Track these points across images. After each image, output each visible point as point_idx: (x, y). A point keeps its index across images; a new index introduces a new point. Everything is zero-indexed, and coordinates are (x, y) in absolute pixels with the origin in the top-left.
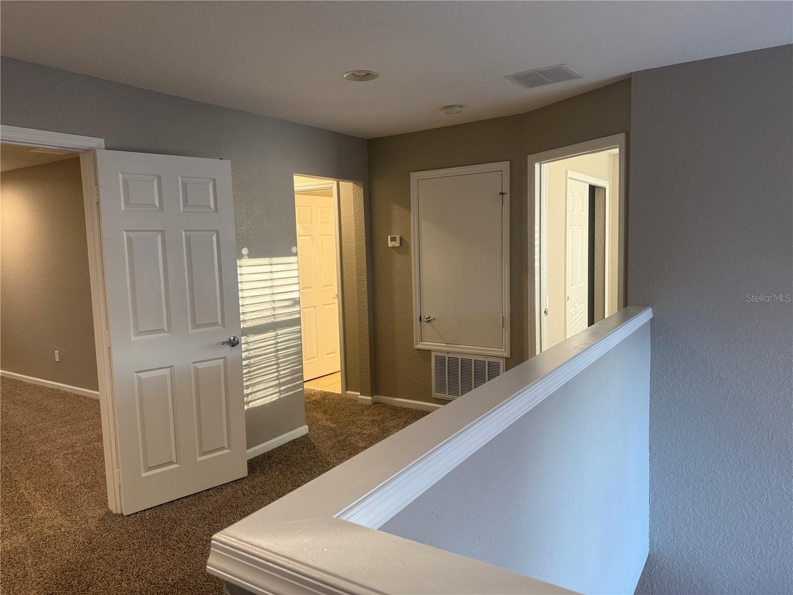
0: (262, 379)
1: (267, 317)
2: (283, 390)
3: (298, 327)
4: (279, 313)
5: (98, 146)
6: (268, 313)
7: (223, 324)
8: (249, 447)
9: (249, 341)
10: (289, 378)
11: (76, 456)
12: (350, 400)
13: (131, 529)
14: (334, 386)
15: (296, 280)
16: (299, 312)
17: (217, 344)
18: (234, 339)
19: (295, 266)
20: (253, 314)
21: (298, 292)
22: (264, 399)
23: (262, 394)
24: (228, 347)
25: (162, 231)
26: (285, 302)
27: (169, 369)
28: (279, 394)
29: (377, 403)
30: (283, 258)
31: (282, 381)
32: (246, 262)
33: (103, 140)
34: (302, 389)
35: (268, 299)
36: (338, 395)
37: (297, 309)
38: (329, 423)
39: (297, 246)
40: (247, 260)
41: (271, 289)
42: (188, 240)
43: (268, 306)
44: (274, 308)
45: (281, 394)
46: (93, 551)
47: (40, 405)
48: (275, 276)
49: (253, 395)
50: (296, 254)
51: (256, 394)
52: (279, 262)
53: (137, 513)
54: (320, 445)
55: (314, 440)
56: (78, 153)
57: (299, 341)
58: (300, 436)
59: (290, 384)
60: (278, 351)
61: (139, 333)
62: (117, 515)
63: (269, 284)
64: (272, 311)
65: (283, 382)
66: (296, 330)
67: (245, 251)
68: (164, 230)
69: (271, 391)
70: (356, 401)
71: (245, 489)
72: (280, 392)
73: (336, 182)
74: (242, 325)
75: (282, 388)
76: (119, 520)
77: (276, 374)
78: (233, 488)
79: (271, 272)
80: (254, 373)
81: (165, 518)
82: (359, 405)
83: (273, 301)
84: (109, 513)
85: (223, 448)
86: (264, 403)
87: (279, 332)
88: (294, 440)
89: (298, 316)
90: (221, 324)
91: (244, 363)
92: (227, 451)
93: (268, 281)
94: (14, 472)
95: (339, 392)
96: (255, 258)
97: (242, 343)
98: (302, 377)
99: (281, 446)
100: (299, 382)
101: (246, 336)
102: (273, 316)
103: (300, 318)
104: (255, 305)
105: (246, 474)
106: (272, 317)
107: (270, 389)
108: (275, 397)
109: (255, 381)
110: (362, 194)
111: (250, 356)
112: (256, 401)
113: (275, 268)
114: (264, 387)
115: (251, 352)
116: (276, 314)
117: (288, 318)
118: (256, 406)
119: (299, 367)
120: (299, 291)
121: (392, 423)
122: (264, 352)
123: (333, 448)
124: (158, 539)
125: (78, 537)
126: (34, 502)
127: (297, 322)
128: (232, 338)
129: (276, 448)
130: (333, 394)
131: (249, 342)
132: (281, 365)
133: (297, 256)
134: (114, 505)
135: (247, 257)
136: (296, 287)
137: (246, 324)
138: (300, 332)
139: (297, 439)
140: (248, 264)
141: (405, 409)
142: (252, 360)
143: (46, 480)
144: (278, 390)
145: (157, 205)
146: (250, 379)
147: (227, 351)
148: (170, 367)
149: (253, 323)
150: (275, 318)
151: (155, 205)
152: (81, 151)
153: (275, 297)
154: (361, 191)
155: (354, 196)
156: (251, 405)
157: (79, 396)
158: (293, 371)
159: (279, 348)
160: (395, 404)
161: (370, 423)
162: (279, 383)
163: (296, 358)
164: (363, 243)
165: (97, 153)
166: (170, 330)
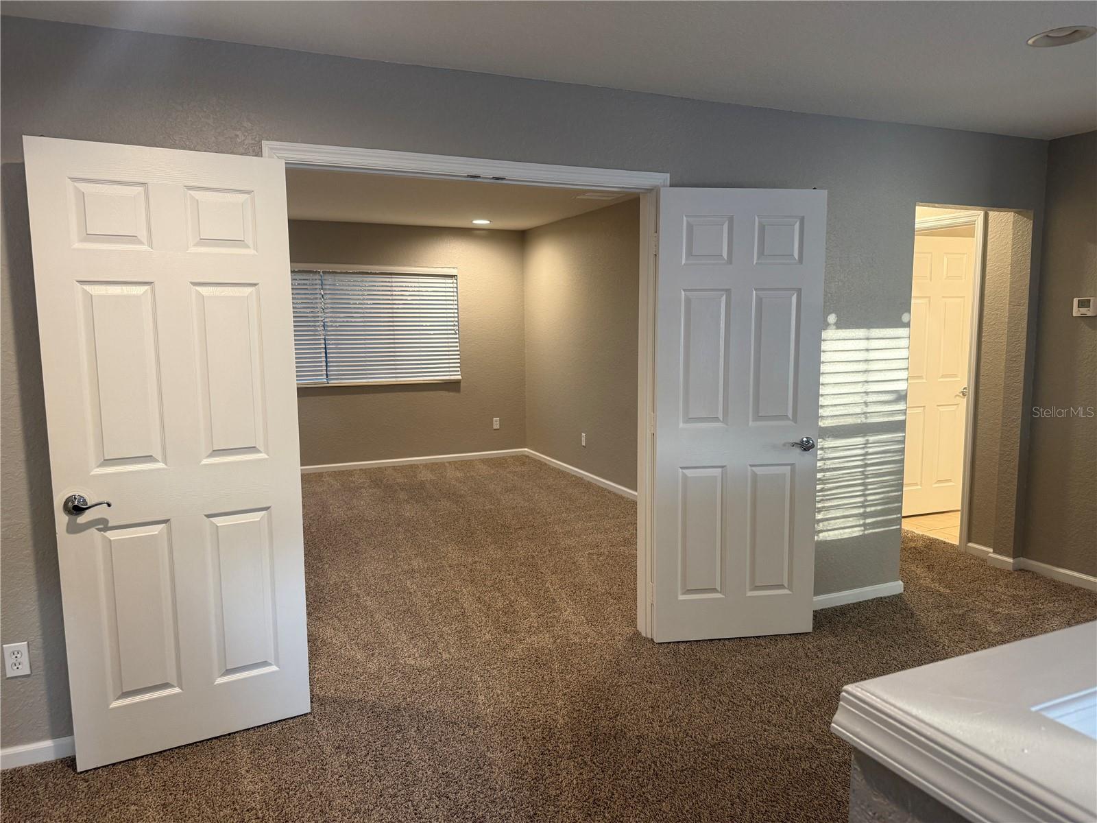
0: (840, 503)
1: (854, 414)
2: (869, 523)
3: (901, 435)
4: (873, 410)
5: (662, 184)
6: (858, 410)
7: (795, 419)
8: (816, 593)
9: (826, 446)
10: (879, 508)
11: (601, 558)
12: (975, 558)
13: (663, 661)
14: (949, 531)
15: (904, 364)
16: (904, 412)
17: (784, 445)
18: (808, 441)
19: (904, 343)
20: (835, 408)
21: (906, 382)
22: (841, 531)
23: (839, 523)
24: (798, 451)
25: (728, 291)
26: (884, 395)
27: (720, 470)
28: (862, 528)
29: (1023, 570)
30: (888, 330)
31: (868, 510)
32: (831, 334)
33: (669, 175)
34: (898, 527)
35: (859, 388)
36: (953, 546)
37: (901, 406)
38: (937, 585)
39: (910, 313)
40: (834, 331)
41: (865, 375)
42: (760, 301)
43: (858, 399)
44: (866, 404)
45: (865, 529)
46: (621, 674)
47: (564, 493)
48: (872, 355)
49: (826, 523)
50: (907, 325)
51: (830, 522)
52: (880, 336)
53: (670, 643)
54: (922, 615)
55: (912, 605)
56: (639, 194)
57: (901, 455)
58: (889, 595)
59: (880, 516)
60: (866, 465)
61: (689, 420)
62: (645, 639)
63: (862, 367)
64: (863, 407)
65: (871, 512)
66: (897, 439)
67: (832, 318)
68: (730, 289)
69: (851, 522)
70: (985, 561)
71: (809, 649)
72: (864, 525)
73: (982, 213)
74: (821, 424)
75: (869, 521)
76: (649, 645)
77: (861, 499)
78: (791, 643)
79: (867, 350)
80: (828, 493)
81: (703, 658)
82: (991, 568)
83: (867, 393)
84: (638, 634)
85: (781, 587)
86: (840, 537)
87: (871, 439)
88: (881, 598)
89: (901, 418)
90: (791, 418)
91: (819, 475)
92: (786, 592)
93: (861, 363)
94: (540, 562)
95: (957, 543)
96: (846, 328)
97: (819, 447)
98: (900, 509)
99: (860, 602)
100: (895, 516)
101: (823, 438)
102: (863, 414)
103: (904, 422)
104: (839, 396)
105: (810, 629)
106: (863, 416)
107: (851, 519)
108: (857, 532)
109: (830, 504)
110: (1030, 231)
111: (826, 467)
112: (830, 533)
113: (874, 344)
114: (842, 514)
115: (828, 462)
116: (869, 411)
117: (886, 419)
118: (828, 539)
119: (897, 494)
120: (907, 379)
121: (1050, 607)
122: (846, 465)
123: (943, 623)
124: (695, 682)
125: (605, 653)
126: (560, 601)
127: (900, 426)
128: (805, 439)
129: (853, 604)
130: (945, 543)
131: (826, 448)
132: (870, 487)
133: (909, 327)
134: (644, 627)
135: (834, 327)
136: (904, 374)
137: (824, 421)
138: (903, 442)
139: (885, 598)
140: (834, 337)
141: (1076, 589)
142: (828, 474)
143: (572, 579)
144: (861, 522)
145: (725, 255)
146: (822, 500)
147: (796, 455)
148: (722, 467)
149: (834, 421)
150: (866, 418)
151: (722, 256)
152: (642, 191)
153: (869, 387)
154: (1027, 225)
155: (1014, 234)
156: (822, 536)
157: (603, 490)
158: (888, 498)
159: (869, 462)
160: (1057, 578)
161: (1010, 599)
162: (865, 512)
163: (893, 480)
164: (1024, 310)
165: (661, 191)
166: (725, 421)
